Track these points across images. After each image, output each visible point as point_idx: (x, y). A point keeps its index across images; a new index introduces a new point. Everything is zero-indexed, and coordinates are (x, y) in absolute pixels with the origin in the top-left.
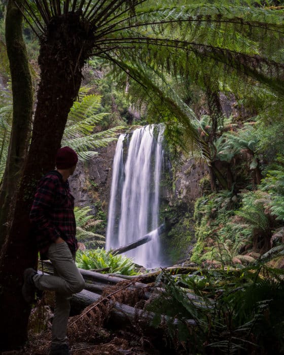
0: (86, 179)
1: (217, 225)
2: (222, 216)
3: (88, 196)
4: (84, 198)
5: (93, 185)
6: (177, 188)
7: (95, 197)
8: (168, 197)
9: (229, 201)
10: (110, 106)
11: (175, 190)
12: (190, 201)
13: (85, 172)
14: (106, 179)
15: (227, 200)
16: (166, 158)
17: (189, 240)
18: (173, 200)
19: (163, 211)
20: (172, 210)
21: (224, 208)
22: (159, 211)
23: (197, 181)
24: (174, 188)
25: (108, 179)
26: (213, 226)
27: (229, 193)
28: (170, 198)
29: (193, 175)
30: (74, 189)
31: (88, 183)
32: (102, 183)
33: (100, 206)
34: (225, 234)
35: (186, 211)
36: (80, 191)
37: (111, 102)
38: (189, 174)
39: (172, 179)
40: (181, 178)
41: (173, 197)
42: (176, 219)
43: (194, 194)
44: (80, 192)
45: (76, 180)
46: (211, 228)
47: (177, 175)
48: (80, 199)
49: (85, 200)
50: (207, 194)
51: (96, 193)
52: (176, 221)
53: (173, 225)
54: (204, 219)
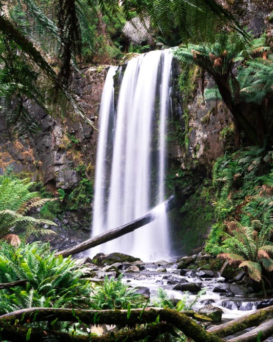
0: (63, 133)
1: (243, 198)
2: (250, 184)
3: (67, 157)
4: (61, 161)
5: (73, 142)
6: (191, 144)
7: (76, 159)
8: (179, 156)
9: (259, 162)
10: (94, 26)
11: (189, 146)
12: (209, 162)
13: (62, 123)
14: (92, 133)
15: (256, 161)
16: (175, 99)
17: (210, 218)
18: (186, 161)
19: (173, 177)
20: (186, 176)
21: (252, 173)
22: (167, 177)
23: (219, 133)
24: (187, 144)
25: (94, 132)
26: (237, 199)
27: (259, 151)
28: (182, 157)
29: (213, 124)
30: (47, 148)
31: (66, 138)
32: (86, 138)
33: (84, 172)
34: (252, 212)
35: (205, 176)
36: (54, 150)
37: (96, 20)
38: (207, 122)
39: (184, 130)
40: (196, 128)
41: (186, 157)
42: (191, 189)
43: (216, 151)
44: (56, 152)
45: (49, 135)
46: (234, 203)
47: (190, 124)
48: (56, 162)
49: (62, 163)
50: (231, 151)
51: (78, 153)
52: (190, 192)
53: (187, 197)
54: (225, 188)
